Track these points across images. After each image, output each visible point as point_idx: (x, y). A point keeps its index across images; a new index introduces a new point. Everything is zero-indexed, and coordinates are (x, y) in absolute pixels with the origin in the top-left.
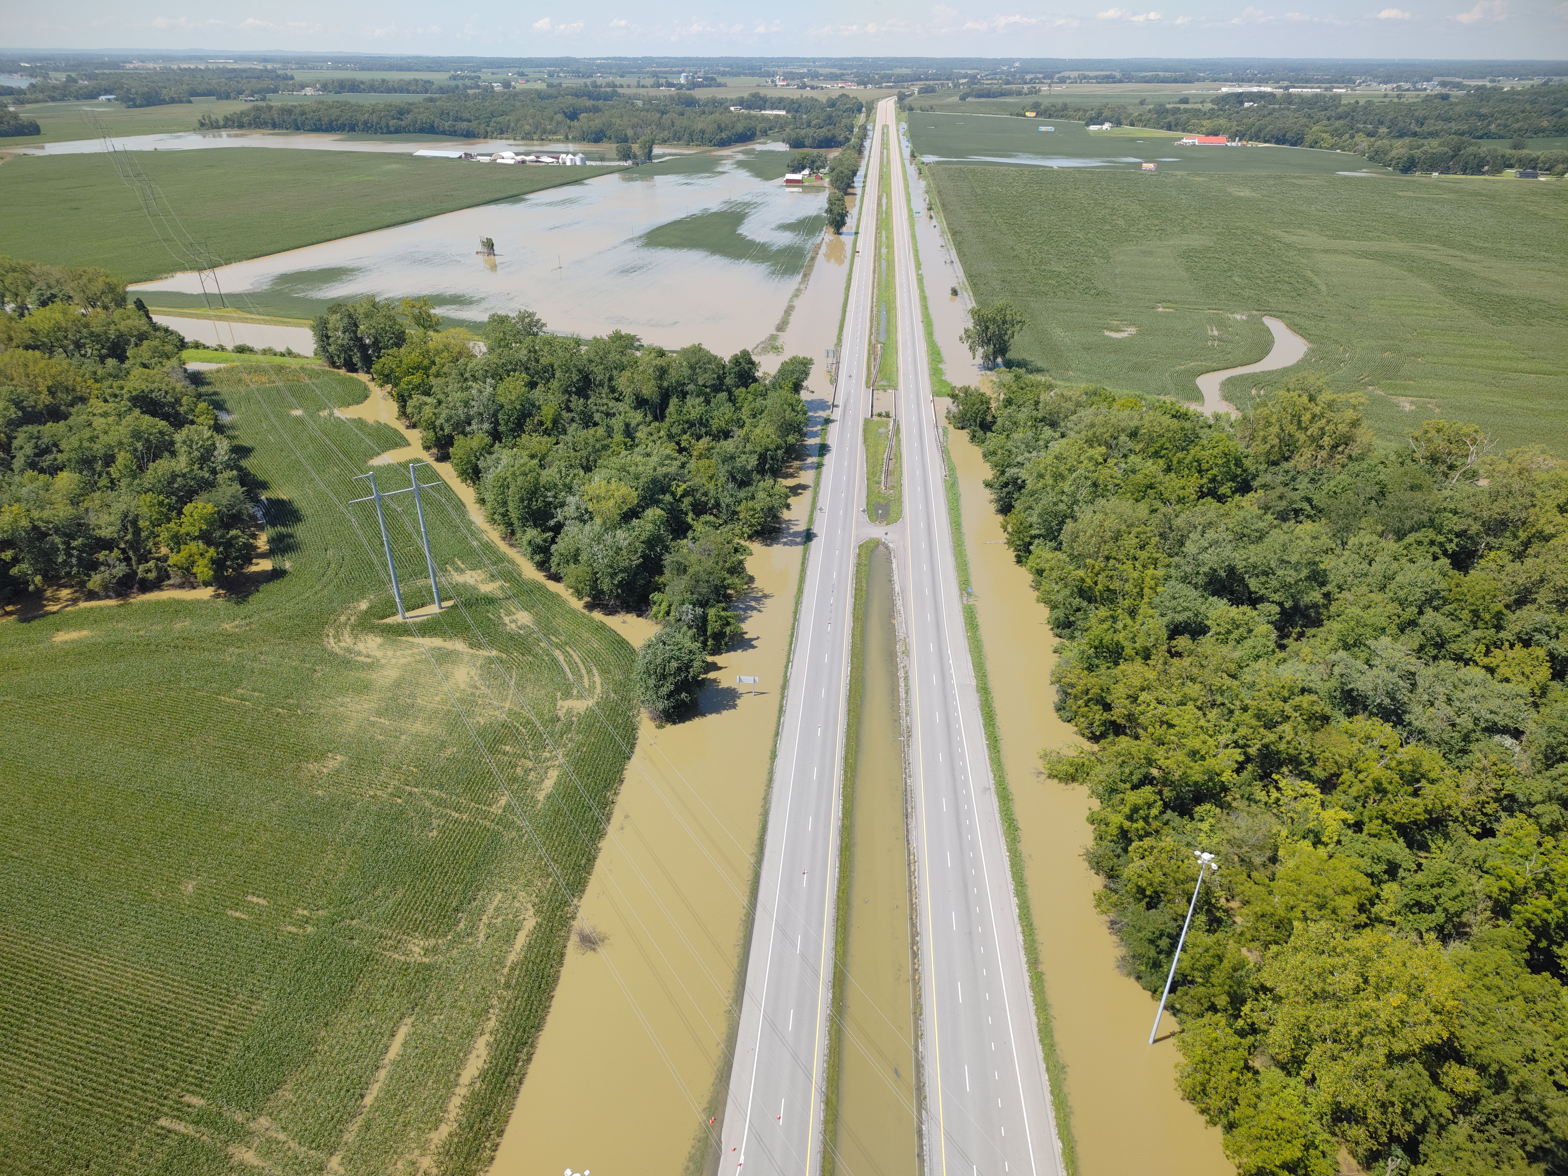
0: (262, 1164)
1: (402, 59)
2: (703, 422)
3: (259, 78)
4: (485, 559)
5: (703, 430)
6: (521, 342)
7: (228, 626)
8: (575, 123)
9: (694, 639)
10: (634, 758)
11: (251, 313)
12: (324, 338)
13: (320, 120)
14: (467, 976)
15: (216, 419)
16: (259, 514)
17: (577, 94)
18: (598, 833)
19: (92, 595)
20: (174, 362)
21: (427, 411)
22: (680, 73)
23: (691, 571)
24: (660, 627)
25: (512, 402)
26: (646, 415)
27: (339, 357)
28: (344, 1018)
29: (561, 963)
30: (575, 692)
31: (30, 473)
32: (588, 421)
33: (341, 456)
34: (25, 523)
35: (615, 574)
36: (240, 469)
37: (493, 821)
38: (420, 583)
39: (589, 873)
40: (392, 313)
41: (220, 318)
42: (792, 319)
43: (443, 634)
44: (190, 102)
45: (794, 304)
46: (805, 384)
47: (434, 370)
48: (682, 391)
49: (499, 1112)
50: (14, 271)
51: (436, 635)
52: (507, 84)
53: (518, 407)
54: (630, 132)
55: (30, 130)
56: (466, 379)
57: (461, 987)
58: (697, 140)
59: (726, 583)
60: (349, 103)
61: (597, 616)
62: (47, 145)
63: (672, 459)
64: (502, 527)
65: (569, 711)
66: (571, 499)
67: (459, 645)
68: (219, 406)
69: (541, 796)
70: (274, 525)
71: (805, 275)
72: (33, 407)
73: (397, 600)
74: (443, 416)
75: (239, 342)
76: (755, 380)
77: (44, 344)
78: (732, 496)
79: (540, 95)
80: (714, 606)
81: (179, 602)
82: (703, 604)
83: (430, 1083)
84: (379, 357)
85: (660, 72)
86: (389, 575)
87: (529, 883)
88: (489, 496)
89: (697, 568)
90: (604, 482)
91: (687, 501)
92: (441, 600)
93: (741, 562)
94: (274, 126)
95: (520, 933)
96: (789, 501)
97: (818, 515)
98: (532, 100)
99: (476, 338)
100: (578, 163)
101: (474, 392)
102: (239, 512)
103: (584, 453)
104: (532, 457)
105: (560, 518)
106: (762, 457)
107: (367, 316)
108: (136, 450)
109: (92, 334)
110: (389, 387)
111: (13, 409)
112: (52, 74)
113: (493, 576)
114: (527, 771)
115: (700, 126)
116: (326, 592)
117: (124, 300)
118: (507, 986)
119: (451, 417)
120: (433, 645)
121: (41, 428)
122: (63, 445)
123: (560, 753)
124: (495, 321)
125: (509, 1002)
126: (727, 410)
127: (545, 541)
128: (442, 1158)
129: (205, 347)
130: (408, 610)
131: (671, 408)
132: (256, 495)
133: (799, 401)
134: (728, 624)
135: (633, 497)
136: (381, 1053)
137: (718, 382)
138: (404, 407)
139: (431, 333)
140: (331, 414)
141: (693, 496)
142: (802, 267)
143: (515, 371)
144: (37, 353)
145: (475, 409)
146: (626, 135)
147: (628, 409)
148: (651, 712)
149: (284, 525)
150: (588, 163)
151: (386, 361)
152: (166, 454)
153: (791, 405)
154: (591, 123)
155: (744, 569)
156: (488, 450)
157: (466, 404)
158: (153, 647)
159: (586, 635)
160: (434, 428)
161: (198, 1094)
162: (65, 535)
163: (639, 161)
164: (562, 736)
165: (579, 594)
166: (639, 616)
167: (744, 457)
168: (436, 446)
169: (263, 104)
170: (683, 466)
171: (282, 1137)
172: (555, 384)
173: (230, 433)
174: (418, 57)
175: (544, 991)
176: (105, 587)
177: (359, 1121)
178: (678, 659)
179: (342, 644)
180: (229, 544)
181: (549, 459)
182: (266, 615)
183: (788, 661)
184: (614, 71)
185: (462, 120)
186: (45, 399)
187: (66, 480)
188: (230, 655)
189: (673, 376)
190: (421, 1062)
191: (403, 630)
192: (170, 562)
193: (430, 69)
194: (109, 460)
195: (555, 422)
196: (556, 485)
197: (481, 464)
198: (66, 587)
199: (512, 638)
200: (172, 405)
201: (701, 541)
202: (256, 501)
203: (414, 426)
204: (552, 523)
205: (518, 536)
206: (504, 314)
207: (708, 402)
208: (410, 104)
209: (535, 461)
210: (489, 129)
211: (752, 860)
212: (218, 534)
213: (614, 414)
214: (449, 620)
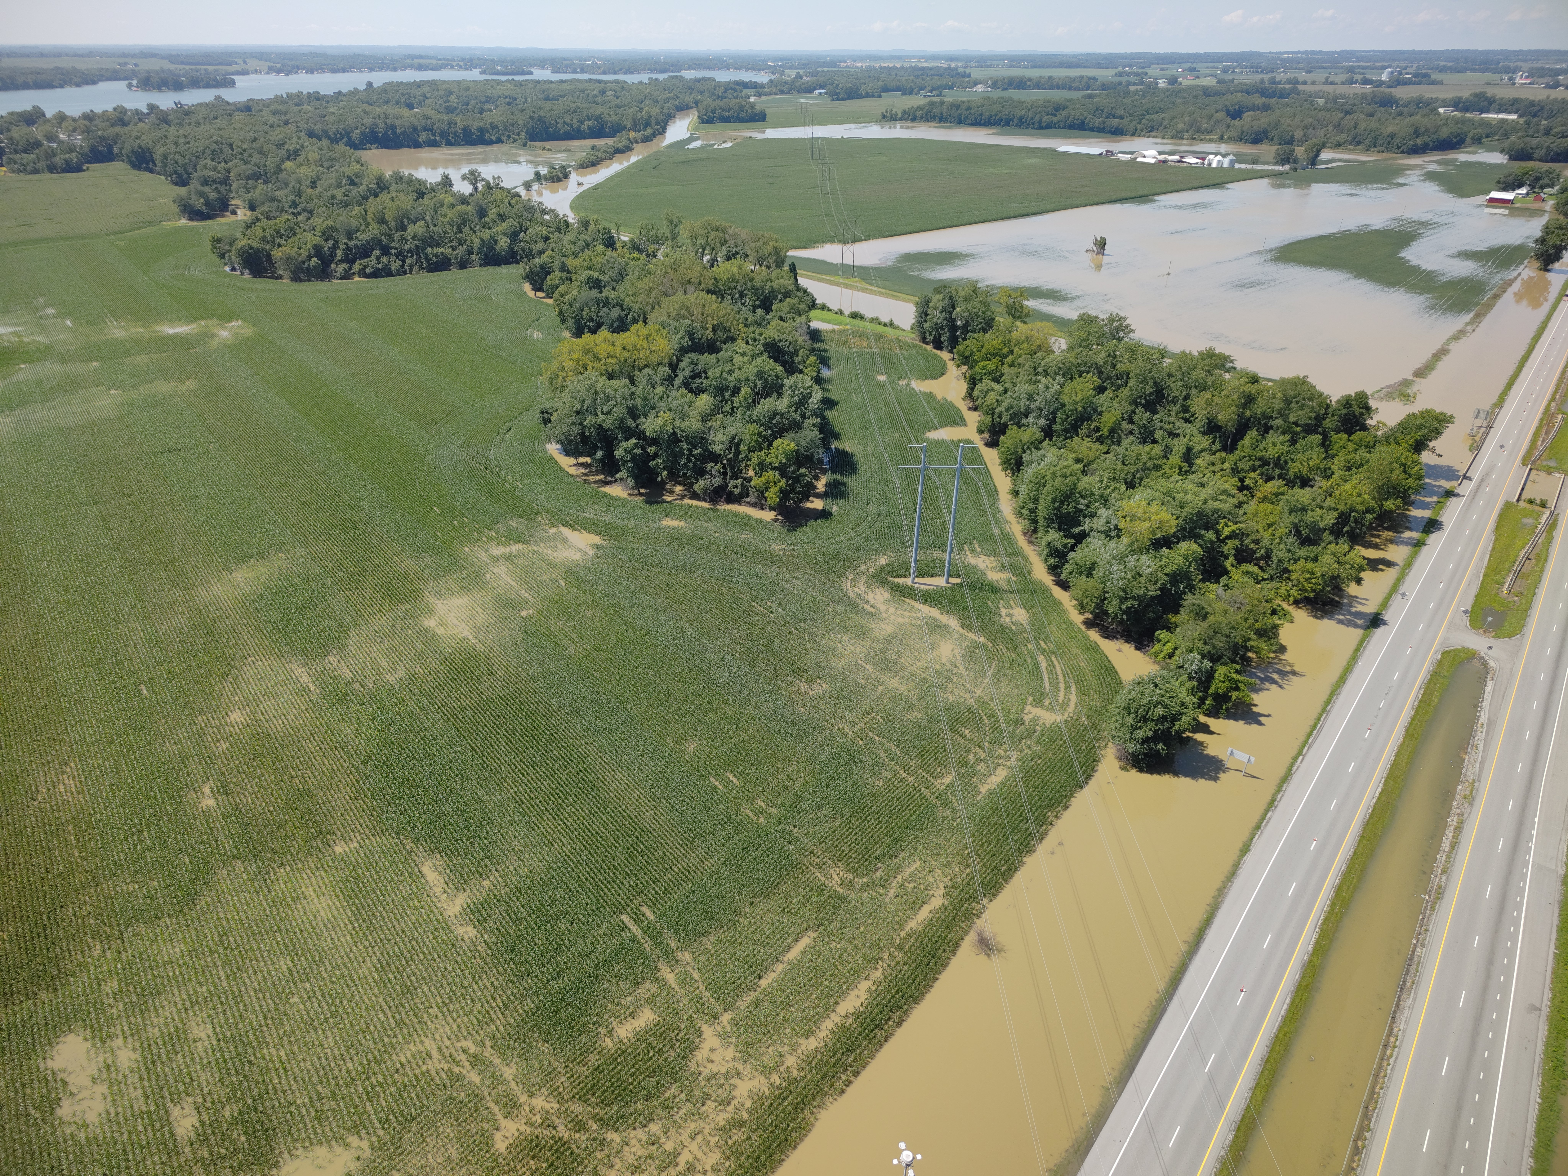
0: (676, 989)
1: (1075, 56)
2: (1279, 463)
3: (941, 75)
4: (1001, 549)
5: (1277, 471)
6: (1102, 345)
7: (776, 547)
8: (1237, 122)
9: (1192, 692)
10: (1086, 790)
11: (872, 284)
12: (923, 314)
13: (981, 115)
14: (870, 921)
15: (819, 372)
16: (826, 460)
17: (1248, 91)
18: (1026, 846)
19: (695, 496)
20: (803, 319)
21: (992, 397)
22: (1384, 68)
23: (1211, 619)
24: (1157, 667)
25: (1076, 403)
26: (1213, 442)
27: (930, 334)
28: (765, 906)
29: (954, 952)
30: (1047, 703)
31: (683, 390)
32: (1147, 437)
33: (905, 424)
34: (669, 428)
35: (1126, 599)
36: (823, 418)
37: (933, 793)
38: (937, 554)
39: (1006, 882)
40: (989, 299)
41: (847, 286)
42: (1440, 365)
43: (942, 608)
44: (880, 96)
45: (1450, 347)
46: (1431, 444)
47: (1009, 359)
48: (1266, 424)
49: (861, 1054)
50: (717, 230)
51: (935, 606)
52: (1173, 81)
53: (1080, 409)
54: (1298, 134)
55: (759, 118)
56: (1037, 374)
57: (862, 929)
58: (1381, 145)
59: (1249, 644)
60: (1011, 99)
61: (1094, 635)
62: (768, 130)
63: (1229, 495)
64: (1026, 522)
65: (1035, 719)
66: (1103, 512)
67: (952, 622)
68: (824, 361)
69: (984, 789)
70: (834, 472)
71: (1477, 315)
72: (700, 339)
73: (913, 564)
74: (1005, 404)
75: (855, 309)
76: (1364, 428)
77: (720, 290)
78: (1289, 551)
79: (1206, 92)
80: (1226, 664)
81: (749, 517)
82: (1215, 658)
83: (813, 996)
84: (964, 339)
85: (1358, 67)
86: (912, 540)
87: (947, 865)
88: (1023, 489)
89: (1219, 618)
90: (1144, 503)
91: (1232, 544)
92: (950, 575)
93: (1275, 627)
94: (941, 119)
95: (925, 906)
96: (1362, 575)
97: (1396, 600)
98: (1196, 97)
99: (1059, 334)
100: (1226, 165)
101: (1041, 386)
102: (812, 455)
103: (1132, 468)
104: (1078, 461)
105: (1086, 527)
106: (1343, 518)
107: (967, 299)
108: (755, 387)
109: (753, 287)
110: (964, 368)
111: (686, 339)
112: (787, 72)
113: (1003, 566)
114: (978, 760)
115: (1390, 129)
116: (856, 540)
117: (783, 262)
118: (900, 948)
119: (1012, 407)
120: (930, 615)
121: (700, 357)
122: (710, 374)
123: (1015, 755)
124: (1083, 320)
125: (898, 963)
126: (1315, 456)
127: (1065, 546)
128: (804, 1065)
129: (829, 310)
130: (919, 576)
131: (1247, 441)
132: (829, 443)
133: (1416, 463)
134: (1237, 689)
135: (1172, 525)
136: (784, 950)
137: (1314, 422)
138: (972, 389)
139: (1018, 323)
140: (909, 384)
141: (1241, 540)
142: (1477, 304)
143: (1088, 373)
144: (714, 297)
145: (1037, 403)
146: (1292, 136)
147: (1195, 432)
148: (1118, 750)
149: (842, 474)
150: (1237, 166)
151: (969, 344)
152: (775, 394)
153: (1404, 465)
154: (1255, 123)
155: (1276, 635)
156: (1036, 445)
157: (1030, 398)
158: (721, 548)
159: (1075, 651)
160: (993, 414)
161: (652, 910)
162: (692, 444)
163: (1299, 166)
164: (1020, 740)
165: (1082, 608)
166: (1137, 648)
167: (1319, 512)
168: (989, 431)
169: (937, 99)
170: (1240, 505)
171: (696, 975)
172: (1125, 392)
173: (825, 386)
174: (1091, 54)
175: (931, 970)
176: (705, 492)
177: (751, 996)
178: (1166, 707)
179: (856, 589)
180: (797, 480)
181: (1094, 466)
182: (808, 547)
183: (1300, 753)
184: (1301, 66)
185: (1114, 117)
186: (709, 334)
187: (704, 400)
188: (771, 572)
189: (1260, 406)
190: (811, 975)
191: (909, 593)
192: (752, 484)
193: (1099, 66)
194: (736, 391)
195: (1112, 431)
196: (1093, 494)
197: (1025, 457)
198: (680, 484)
199: (1002, 630)
200: (791, 355)
201: (1235, 591)
202: (827, 447)
203: (975, 409)
204: (1076, 530)
205: (1039, 534)
206: (1094, 315)
207: (1293, 442)
208: (1068, 101)
209: (1080, 466)
210: (1139, 126)
211: (1184, 948)
212: (792, 468)
213: (1178, 435)
214: (951, 596)
